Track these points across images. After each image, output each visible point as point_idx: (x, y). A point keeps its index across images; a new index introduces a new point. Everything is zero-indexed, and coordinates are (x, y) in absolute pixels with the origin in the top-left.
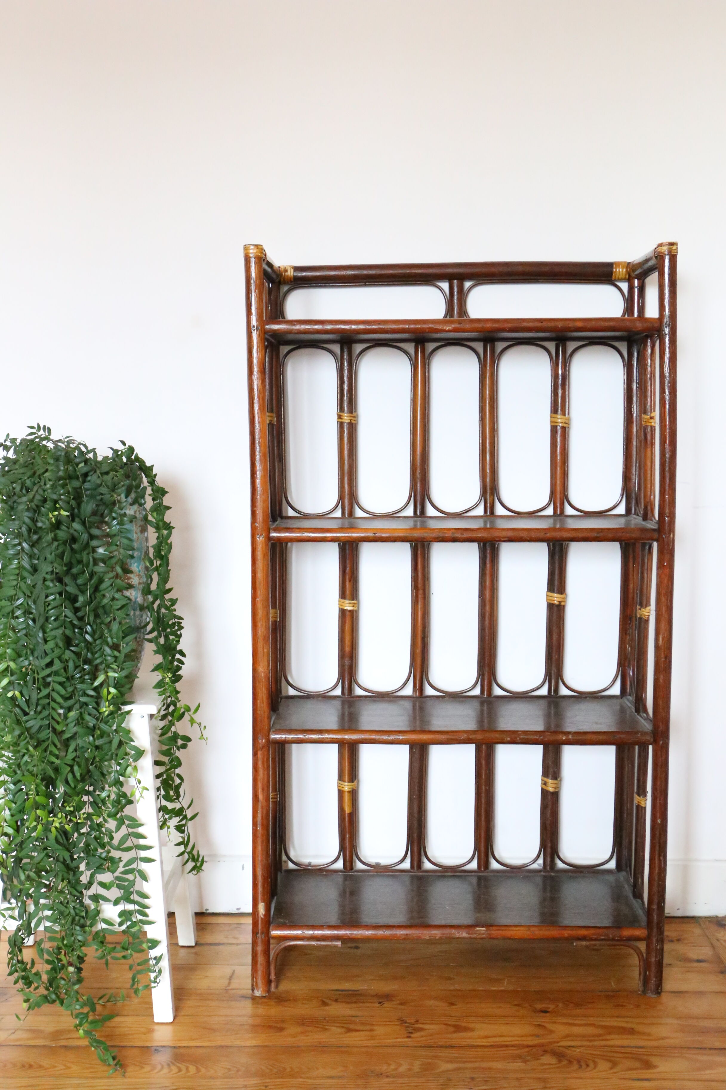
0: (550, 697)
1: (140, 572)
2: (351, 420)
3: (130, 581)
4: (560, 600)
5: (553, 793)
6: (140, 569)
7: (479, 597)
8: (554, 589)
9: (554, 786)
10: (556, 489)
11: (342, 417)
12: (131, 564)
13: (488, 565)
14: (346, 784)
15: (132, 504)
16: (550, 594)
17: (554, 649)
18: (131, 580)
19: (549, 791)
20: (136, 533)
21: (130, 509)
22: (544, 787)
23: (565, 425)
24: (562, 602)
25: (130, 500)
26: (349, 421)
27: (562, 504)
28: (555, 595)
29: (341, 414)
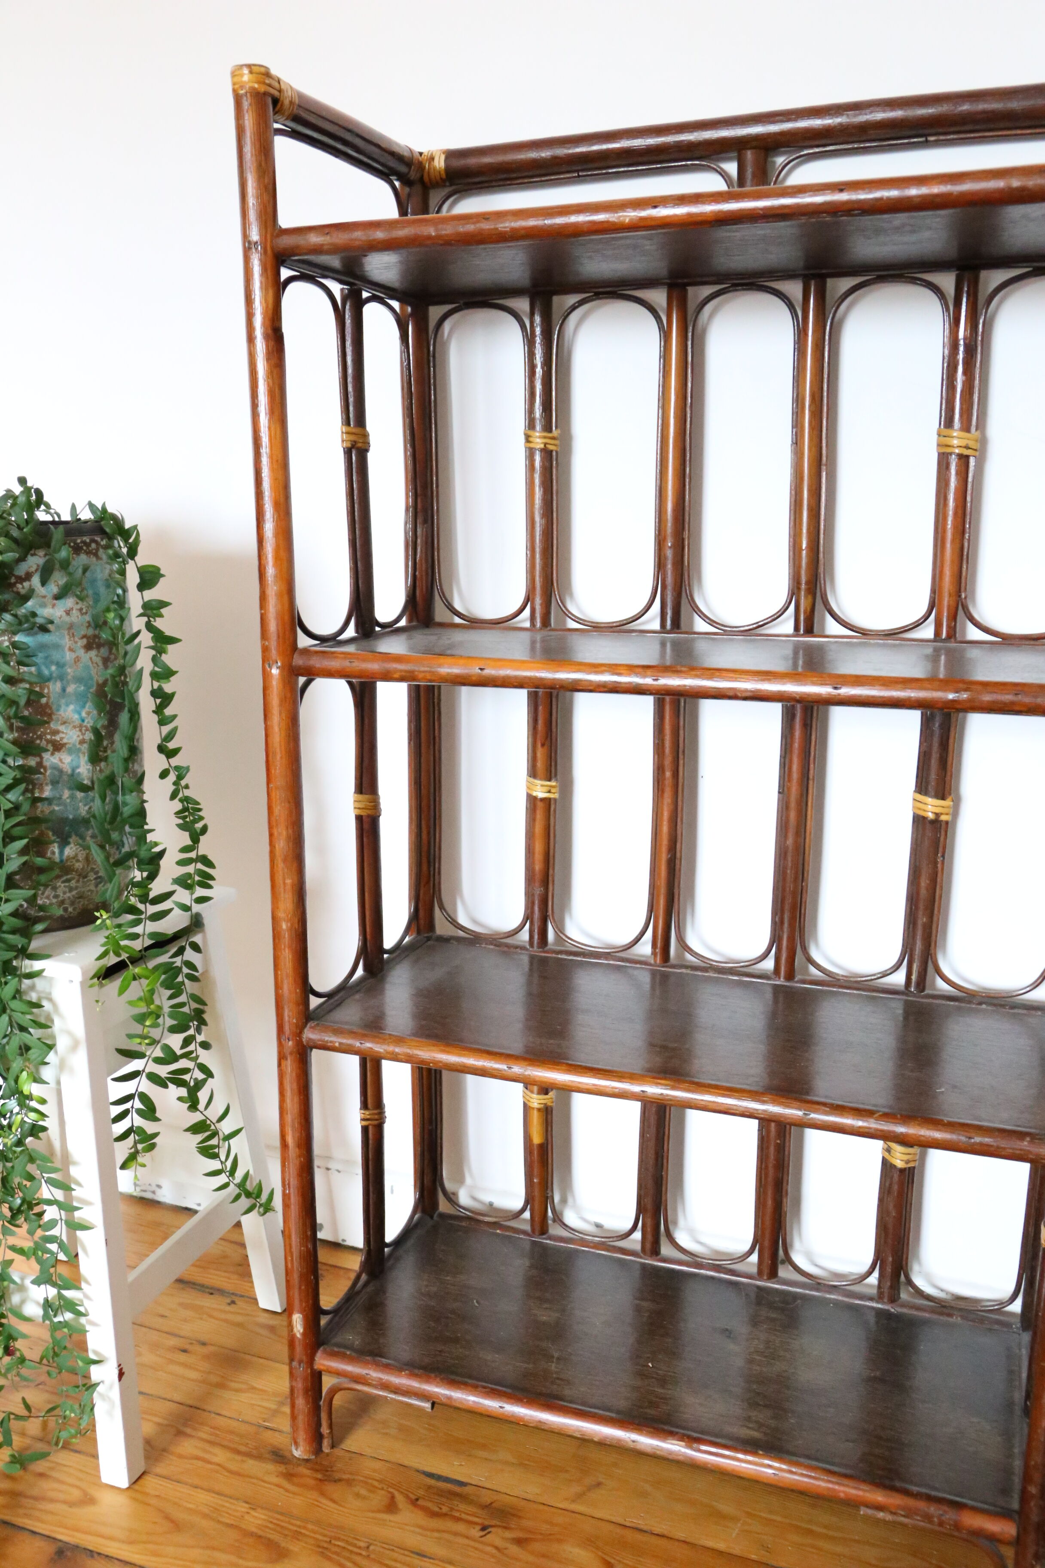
0: (907, 995)
1: (83, 721)
2: (545, 444)
3: (57, 738)
4: (937, 810)
5: (902, 1171)
6: (84, 714)
7: (779, 792)
8: (926, 789)
9: (906, 1157)
10: (940, 587)
11: (531, 439)
12: (59, 706)
13: (797, 733)
14: (535, 1096)
15: (57, 597)
16: (920, 797)
17: (921, 906)
18: (61, 735)
19: (895, 1166)
20: (71, 650)
21: (54, 606)
22: (887, 1155)
23: (966, 452)
24: (942, 814)
25: (53, 588)
26: (542, 446)
27: (953, 617)
28: (929, 800)
29: (530, 433)
